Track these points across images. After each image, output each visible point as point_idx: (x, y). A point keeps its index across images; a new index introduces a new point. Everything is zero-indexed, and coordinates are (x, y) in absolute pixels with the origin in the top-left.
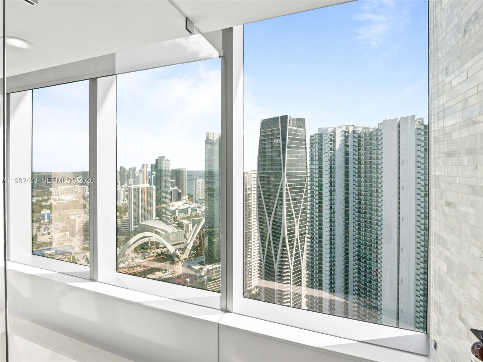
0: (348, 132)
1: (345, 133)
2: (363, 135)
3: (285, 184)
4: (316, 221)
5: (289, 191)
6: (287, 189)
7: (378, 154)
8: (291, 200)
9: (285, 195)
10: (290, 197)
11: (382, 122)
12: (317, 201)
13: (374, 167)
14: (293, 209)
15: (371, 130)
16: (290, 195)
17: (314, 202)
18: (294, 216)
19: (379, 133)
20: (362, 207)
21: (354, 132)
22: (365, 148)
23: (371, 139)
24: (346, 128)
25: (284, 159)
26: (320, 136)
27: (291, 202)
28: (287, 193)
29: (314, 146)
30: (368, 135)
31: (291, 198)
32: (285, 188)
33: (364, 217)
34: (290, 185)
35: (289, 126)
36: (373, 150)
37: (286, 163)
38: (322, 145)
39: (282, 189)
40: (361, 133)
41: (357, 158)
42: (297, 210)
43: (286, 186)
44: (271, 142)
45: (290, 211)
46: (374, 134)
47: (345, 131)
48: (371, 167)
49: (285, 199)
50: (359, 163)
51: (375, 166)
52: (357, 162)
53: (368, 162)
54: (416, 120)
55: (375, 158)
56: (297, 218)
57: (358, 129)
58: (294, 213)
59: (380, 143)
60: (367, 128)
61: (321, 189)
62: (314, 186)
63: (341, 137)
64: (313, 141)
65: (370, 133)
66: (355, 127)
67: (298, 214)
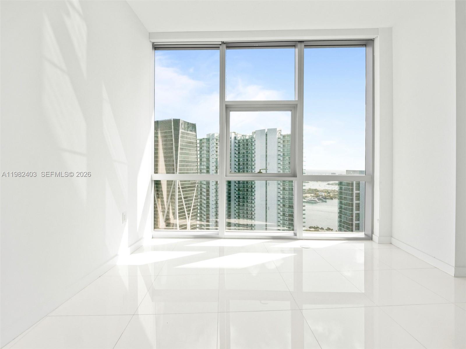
2: (242, 141)
3: (177, 183)
4: (204, 215)
6: (179, 188)
7: (252, 157)
9: (177, 194)
10: (182, 195)
11: (255, 131)
12: (205, 198)
14: (185, 206)
15: (247, 138)
16: (182, 193)
17: (203, 199)
18: (186, 213)
19: (253, 140)
20: (241, 201)
21: (235, 137)
22: (243, 152)
23: (247, 145)
25: (177, 159)
26: (207, 140)
27: (183, 200)
28: (179, 192)
29: (203, 149)
30: (245, 141)
31: (183, 197)
32: (177, 187)
33: (242, 209)
34: (182, 185)
35: (181, 129)
36: (249, 154)
37: (178, 164)
38: (209, 148)
39: (174, 188)
40: (240, 139)
41: (237, 160)
42: (189, 207)
43: (179, 185)
45: (181, 209)
46: (250, 141)
48: (247, 168)
49: (177, 197)
50: (239, 164)
51: (250, 167)
53: (245, 164)
54: (278, 131)
55: (250, 160)
56: (189, 214)
57: (238, 136)
58: (185, 210)
59: (253, 148)
60: (245, 136)
61: (209, 187)
62: (203, 184)
64: (202, 144)
65: (247, 140)
66: (236, 134)
67: (190, 210)
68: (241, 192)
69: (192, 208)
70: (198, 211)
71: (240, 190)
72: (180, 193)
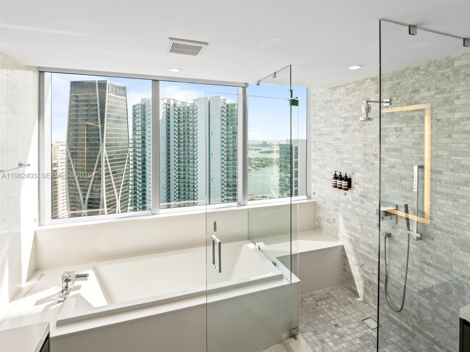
0: (169, 105)
1: (167, 106)
2: (182, 109)
3: (104, 156)
4: (140, 192)
5: (109, 164)
6: (106, 162)
7: (194, 126)
8: (111, 173)
9: (104, 168)
11: (197, 99)
12: (140, 172)
13: (191, 138)
14: (113, 183)
15: (188, 105)
16: (110, 168)
17: (137, 173)
18: (115, 190)
19: (195, 108)
20: (182, 173)
21: (174, 104)
22: (184, 121)
23: (188, 113)
24: (168, 101)
25: (103, 128)
26: (142, 106)
27: (111, 175)
28: (106, 166)
29: (137, 116)
31: (111, 171)
32: (104, 160)
33: (183, 181)
34: (109, 157)
35: (109, 92)
36: (190, 122)
37: (105, 133)
38: (144, 115)
39: (100, 162)
40: (180, 106)
41: (177, 129)
42: (118, 183)
43: (105, 158)
44: (86, 108)
45: (110, 186)
46: (191, 109)
47: (167, 104)
48: (188, 137)
49: (104, 172)
50: (179, 134)
51: (192, 136)
52: (177, 133)
53: (186, 133)
54: (221, 100)
55: (192, 130)
56: (118, 191)
57: (178, 103)
58: (114, 186)
59: (195, 116)
60: (186, 103)
61: (145, 160)
62: (137, 156)
63: (163, 109)
64: (136, 111)
65: (188, 108)
66: (175, 101)
67: (119, 187)
68: (181, 164)
69: (122, 184)
70: (129, 187)
71: (181, 161)
72: (108, 167)
